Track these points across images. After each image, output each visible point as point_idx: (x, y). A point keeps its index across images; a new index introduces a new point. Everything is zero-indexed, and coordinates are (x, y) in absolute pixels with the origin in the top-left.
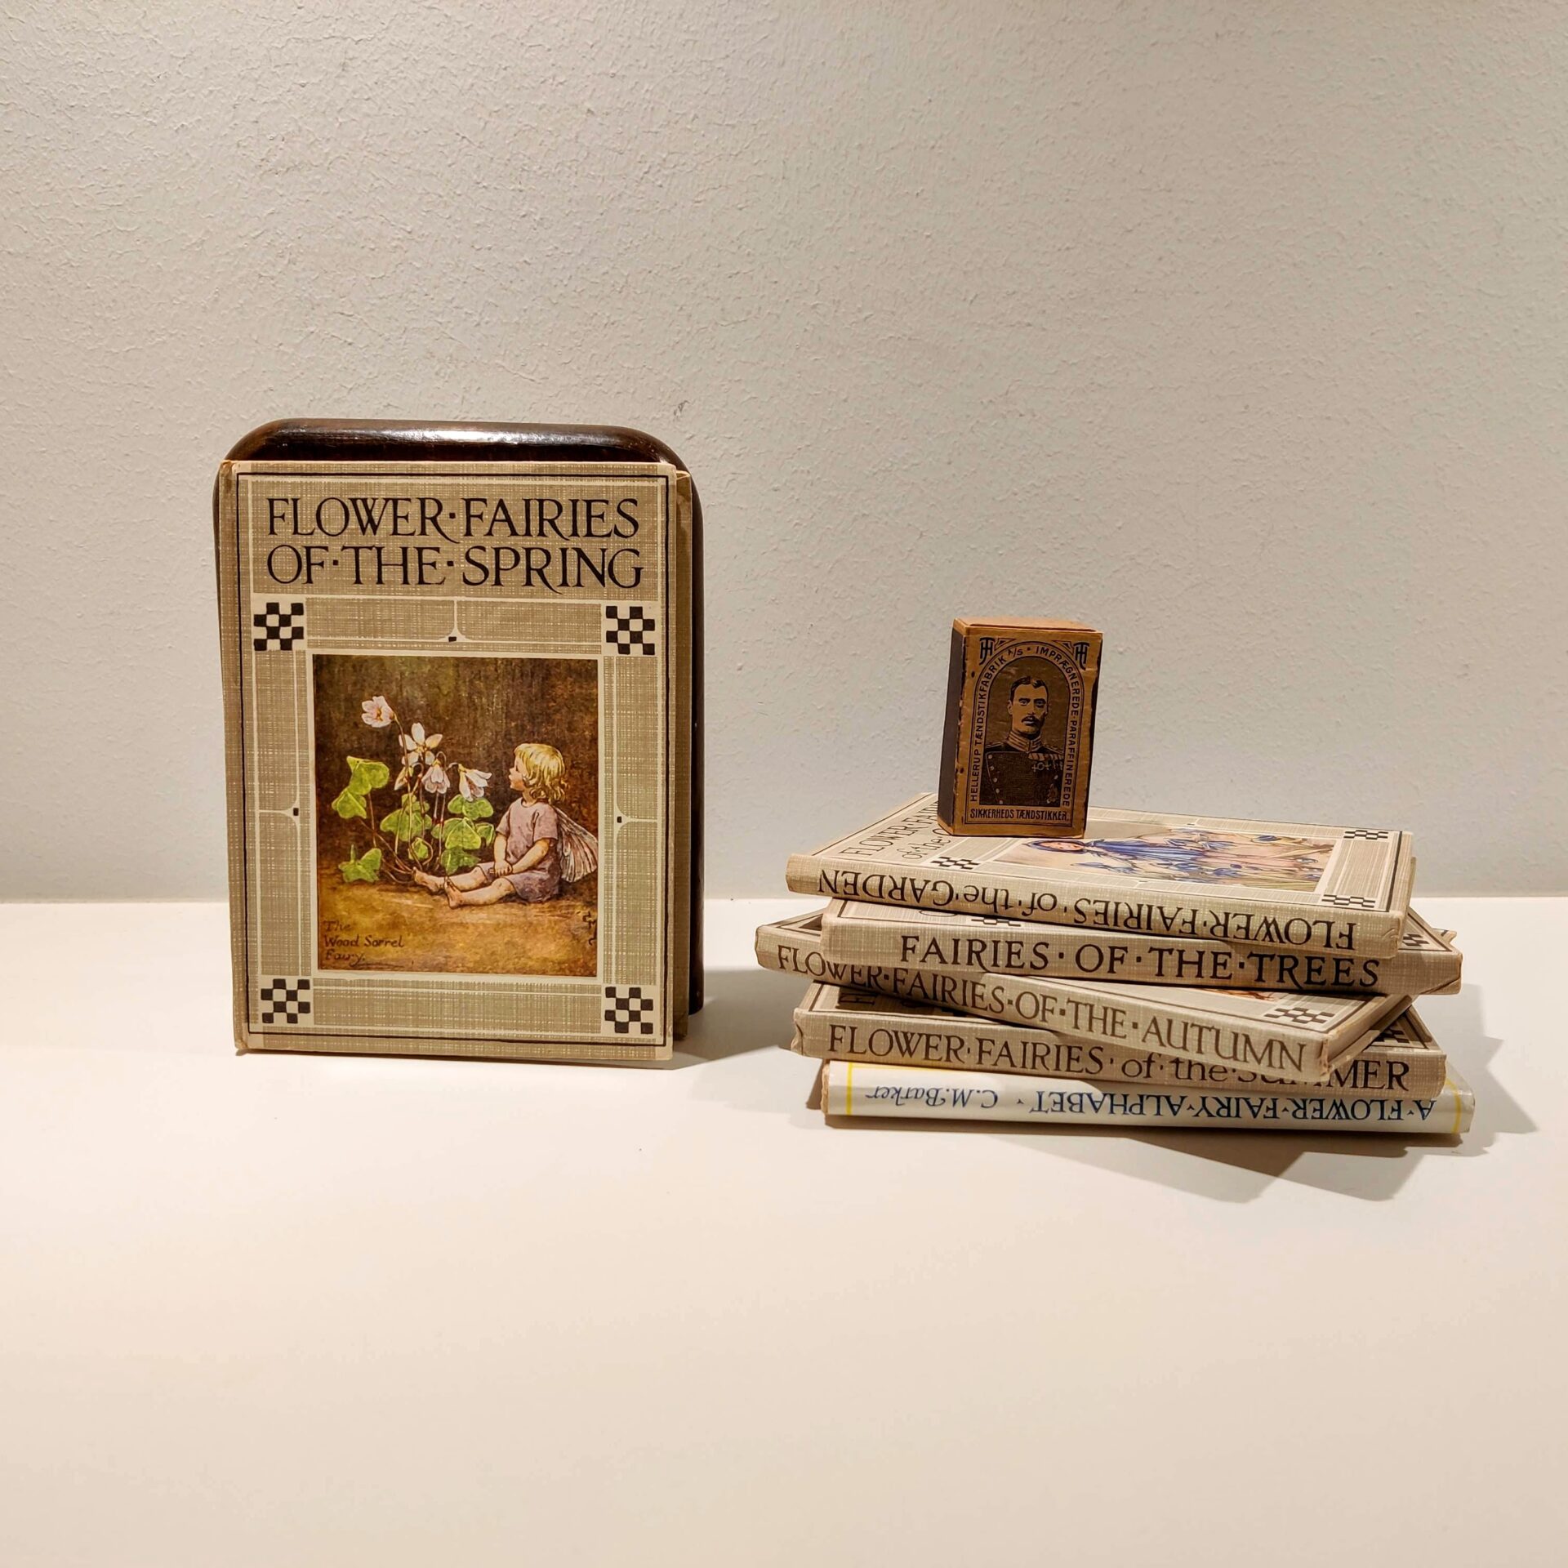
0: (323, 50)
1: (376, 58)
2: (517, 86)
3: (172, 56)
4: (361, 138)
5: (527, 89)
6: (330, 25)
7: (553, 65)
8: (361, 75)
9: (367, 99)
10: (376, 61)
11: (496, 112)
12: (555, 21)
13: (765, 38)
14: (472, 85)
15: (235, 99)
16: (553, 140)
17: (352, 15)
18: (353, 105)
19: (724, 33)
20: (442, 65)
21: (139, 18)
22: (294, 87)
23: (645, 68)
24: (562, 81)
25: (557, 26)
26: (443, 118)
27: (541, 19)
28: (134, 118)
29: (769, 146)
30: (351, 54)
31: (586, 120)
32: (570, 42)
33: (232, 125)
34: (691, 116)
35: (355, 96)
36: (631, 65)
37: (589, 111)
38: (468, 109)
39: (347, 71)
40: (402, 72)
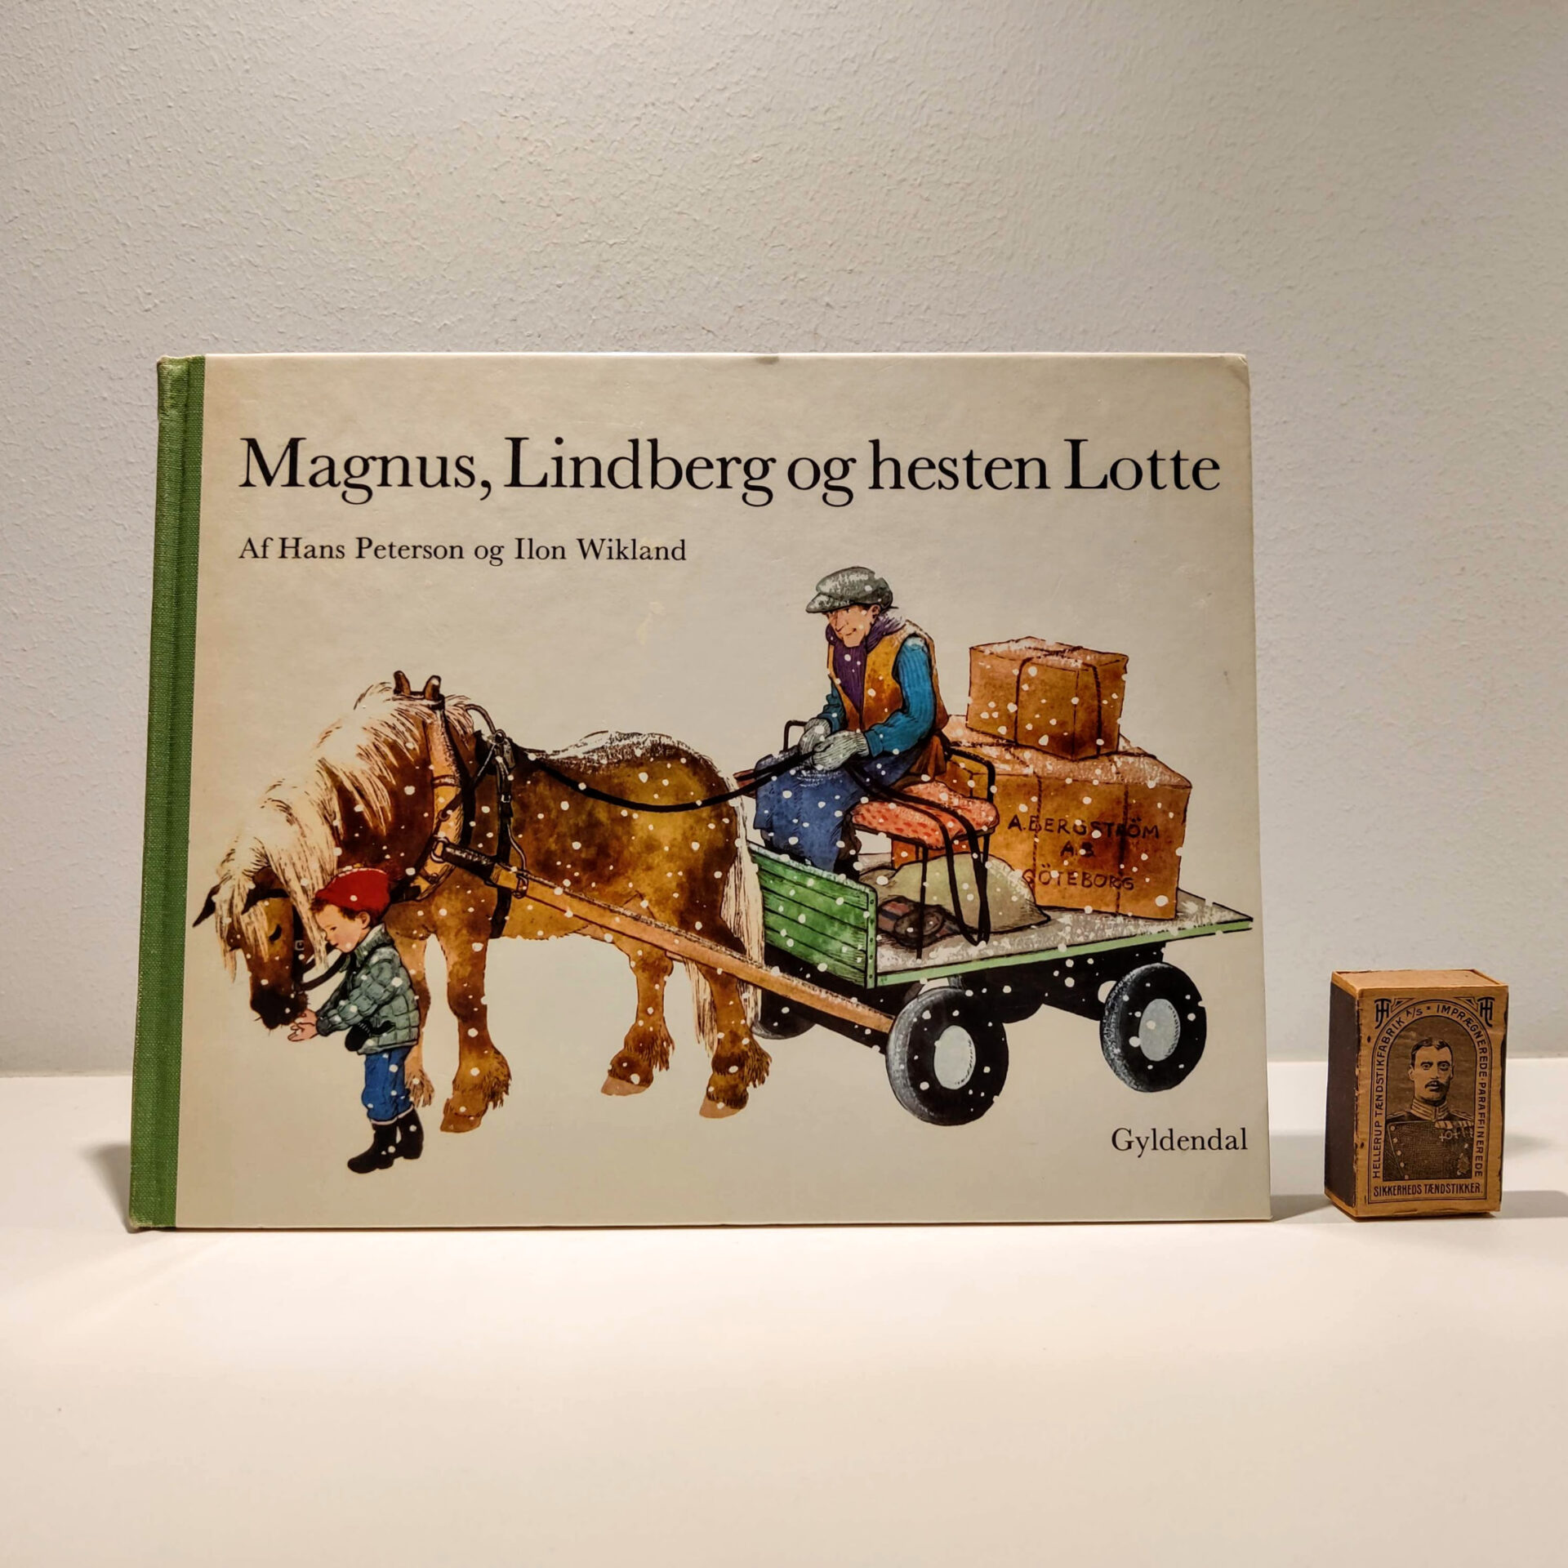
0: (579, 254)
1: (628, 260)
2: (760, 283)
3: (438, 261)
4: (612, 334)
5: (769, 285)
6: (586, 230)
7: (795, 263)
8: (614, 276)
9: (620, 298)
10: (629, 262)
11: (740, 307)
12: (796, 223)
13: (995, 234)
14: (718, 283)
15: (495, 299)
16: (793, 332)
17: (606, 221)
18: (606, 303)
19: (955, 231)
20: (690, 264)
21: (409, 227)
22: (552, 287)
23: (881, 264)
24: (802, 276)
25: (798, 227)
26: (690, 314)
27: (785, 221)
28: (401, 319)
29: (997, 333)
30: (605, 257)
31: (825, 313)
32: (811, 241)
33: (491, 323)
34: (924, 307)
35: (609, 295)
36: (867, 262)
37: (828, 305)
38: (714, 306)
39: (601, 272)
40: (653, 272)
